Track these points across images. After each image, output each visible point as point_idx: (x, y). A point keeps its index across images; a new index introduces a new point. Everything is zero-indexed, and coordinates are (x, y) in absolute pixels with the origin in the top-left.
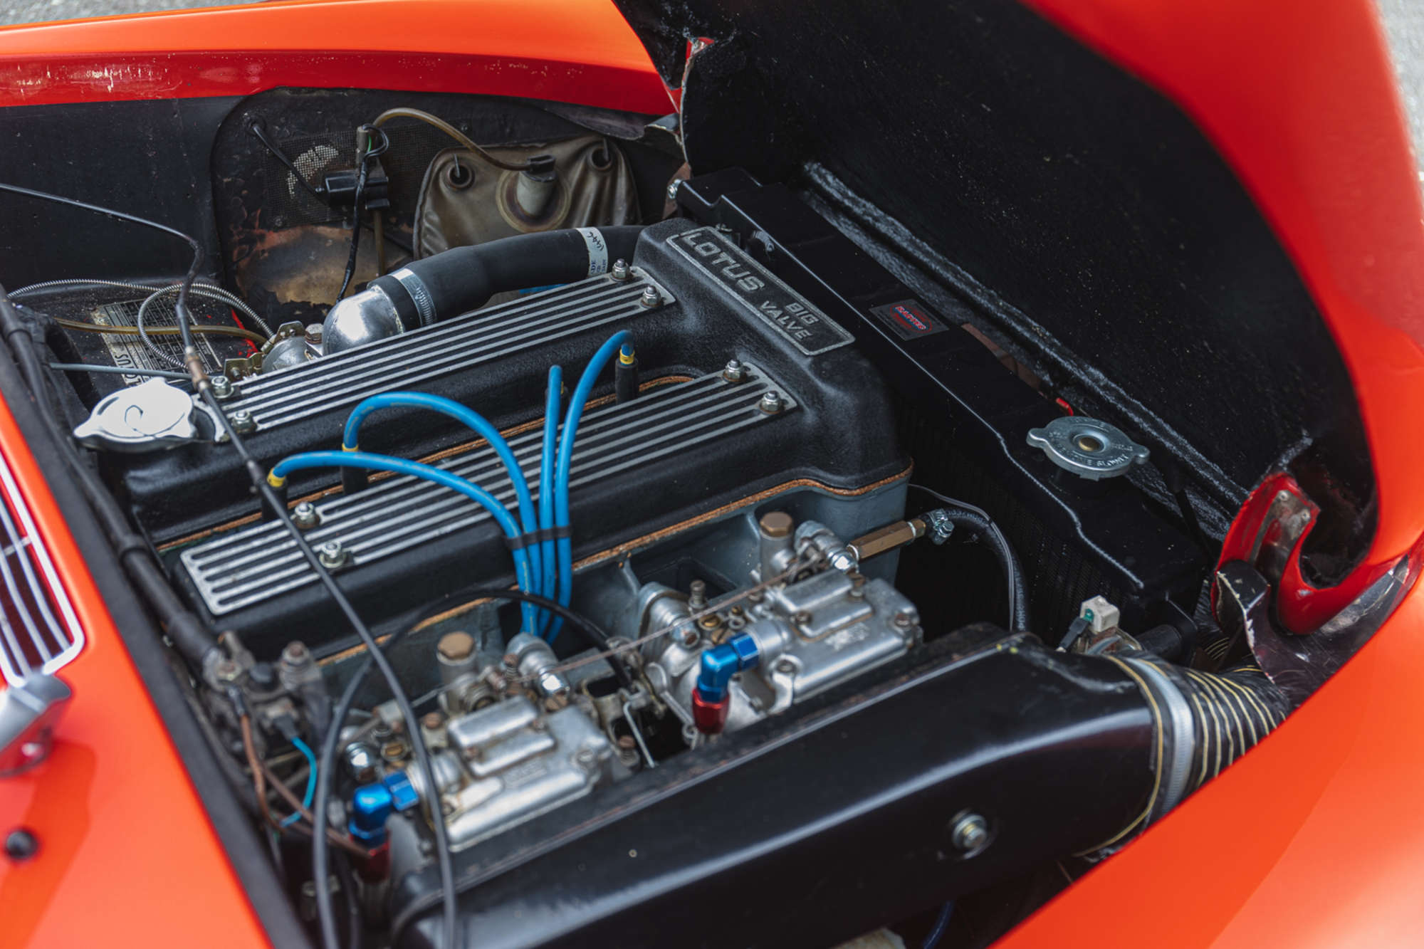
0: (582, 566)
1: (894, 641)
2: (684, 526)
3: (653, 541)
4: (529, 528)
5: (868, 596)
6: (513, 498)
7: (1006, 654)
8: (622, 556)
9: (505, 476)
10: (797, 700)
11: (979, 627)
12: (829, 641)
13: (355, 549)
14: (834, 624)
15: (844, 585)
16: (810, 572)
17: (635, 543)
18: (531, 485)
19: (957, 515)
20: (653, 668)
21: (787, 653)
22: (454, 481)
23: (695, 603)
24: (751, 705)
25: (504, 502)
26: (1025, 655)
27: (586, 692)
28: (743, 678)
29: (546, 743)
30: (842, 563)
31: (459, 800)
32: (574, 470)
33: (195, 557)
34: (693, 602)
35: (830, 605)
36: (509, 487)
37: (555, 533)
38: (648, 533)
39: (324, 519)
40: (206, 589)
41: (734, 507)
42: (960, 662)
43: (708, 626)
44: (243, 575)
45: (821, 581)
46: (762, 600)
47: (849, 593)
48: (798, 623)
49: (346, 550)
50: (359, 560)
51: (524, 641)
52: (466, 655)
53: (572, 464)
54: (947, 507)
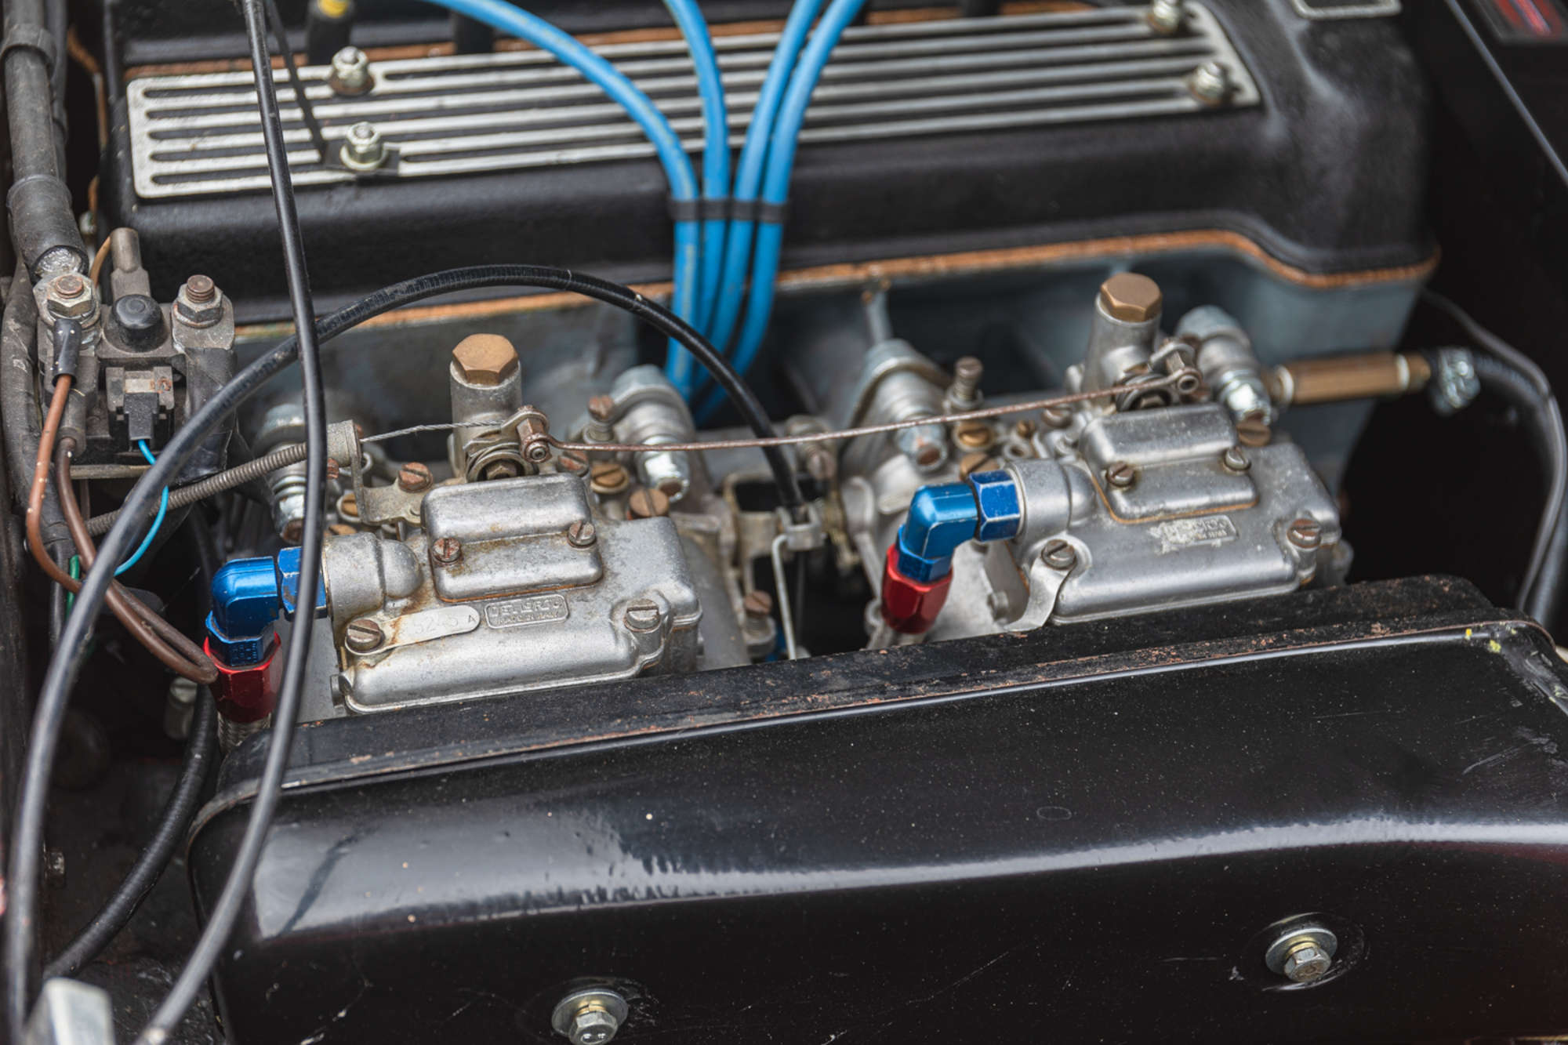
0: (795, 282)
1: (1277, 566)
2: (994, 260)
3: (934, 272)
4: (714, 190)
5: (1259, 469)
6: (697, 134)
7: (1478, 650)
8: (872, 284)
9: (692, 92)
10: (1059, 621)
11: (1446, 585)
12: (1155, 532)
13: (406, 148)
14: (1173, 504)
15: (1219, 439)
16: (1165, 398)
17: (902, 266)
18: (735, 120)
19: (1491, 369)
20: (858, 489)
21: (1072, 531)
22: (611, 79)
23: (957, 396)
24: (990, 602)
25: (683, 135)
26: (1513, 662)
27: (729, 497)
28: (991, 551)
29: (583, 568)
30: (1243, 398)
31: (395, 625)
32: (814, 113)
33: (149, 94)
34: (955, 395)
35: (1183, 466)
36: (696, 113)
37: (756, 211)
38: (928, 254)
39: (382, 86)
40: (142, 149)
41: (1093, 251)
42: (1382, 640)
43: (967, 443)
44: (211, 143)
45: (1178, 419)
46: (1066, 425)
47: (1223, 453)
48: (1110, 483)
49: (388, 145)
50: (407, 169)
51: (642, 381)
52: (499, 377)
53: (812, 103)
54: (1478, 351)
